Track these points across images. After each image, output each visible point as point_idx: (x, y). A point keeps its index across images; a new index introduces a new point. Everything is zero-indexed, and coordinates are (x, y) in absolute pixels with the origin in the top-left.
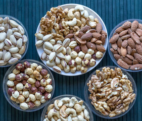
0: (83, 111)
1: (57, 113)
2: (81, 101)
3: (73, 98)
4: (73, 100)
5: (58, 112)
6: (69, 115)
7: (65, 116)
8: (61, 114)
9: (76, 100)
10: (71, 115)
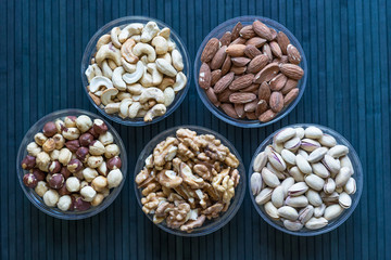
0: (170, 52)
1: (116, 54)
2: (166, 29)
3: (150, 23)
4: (151, 26)
5: (117, 51)
6: (140, 57)
7: (132, 60)
8: (124, 55)
9: (157, 28)
10: (144, 57)
